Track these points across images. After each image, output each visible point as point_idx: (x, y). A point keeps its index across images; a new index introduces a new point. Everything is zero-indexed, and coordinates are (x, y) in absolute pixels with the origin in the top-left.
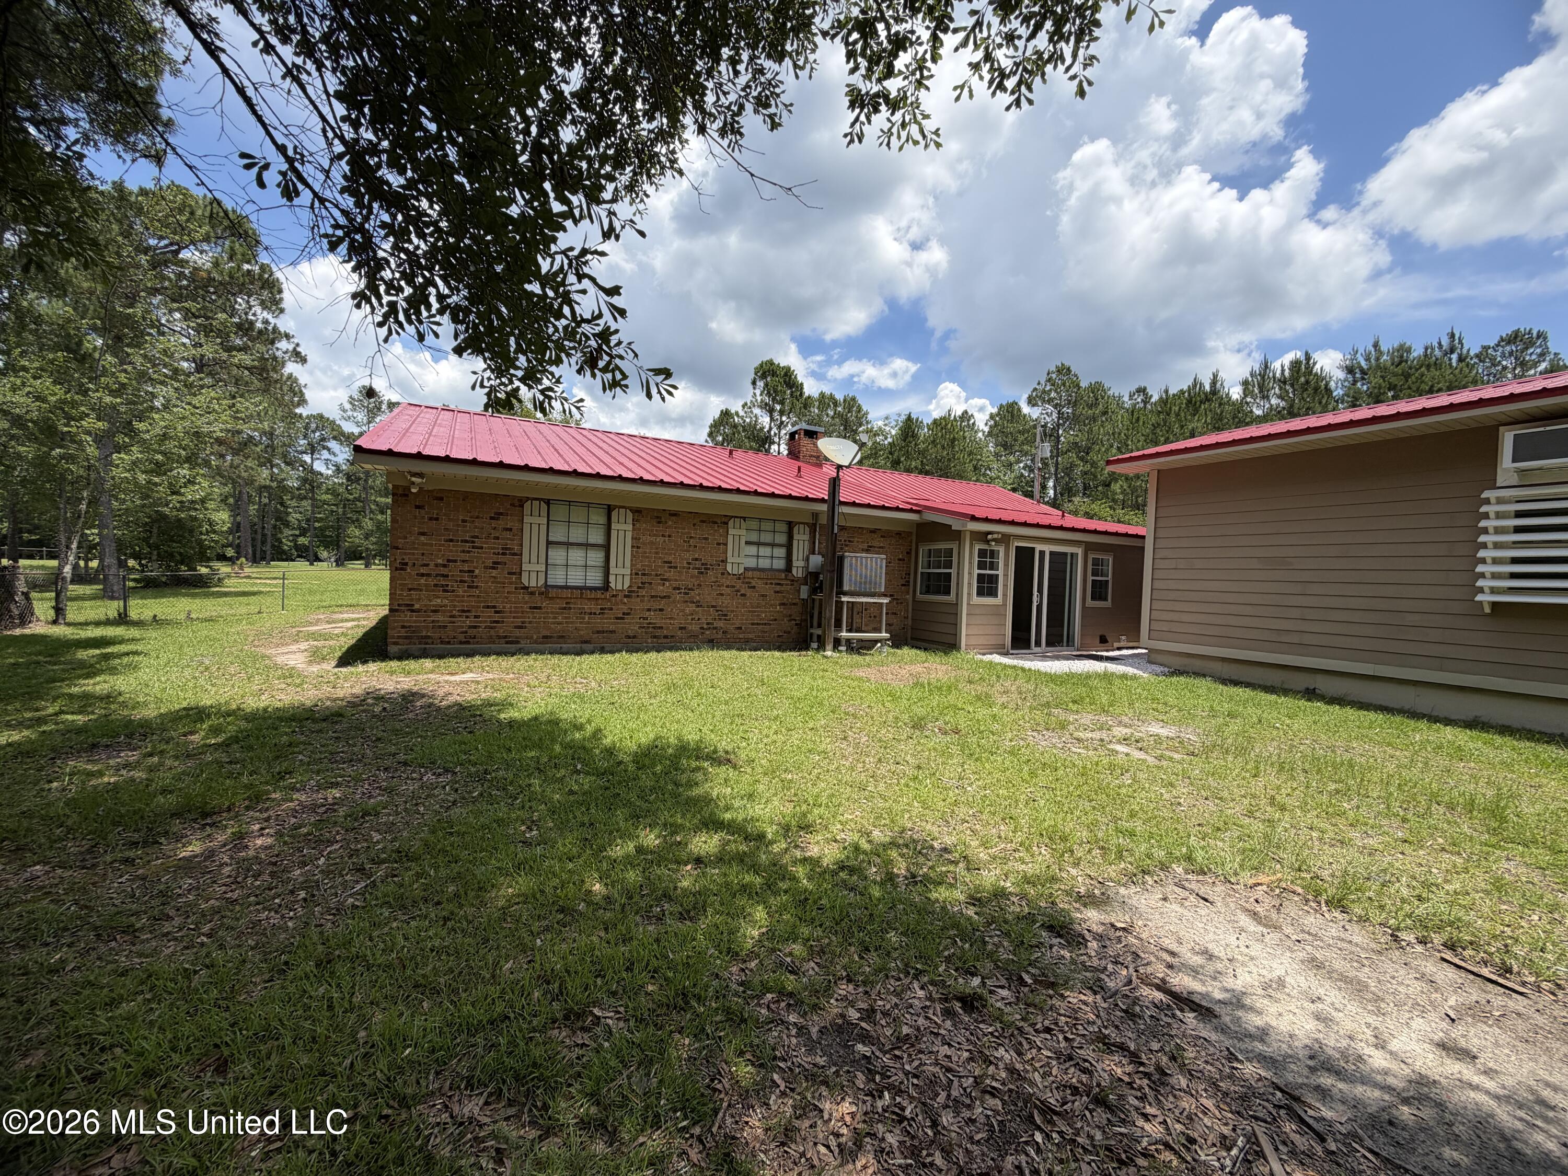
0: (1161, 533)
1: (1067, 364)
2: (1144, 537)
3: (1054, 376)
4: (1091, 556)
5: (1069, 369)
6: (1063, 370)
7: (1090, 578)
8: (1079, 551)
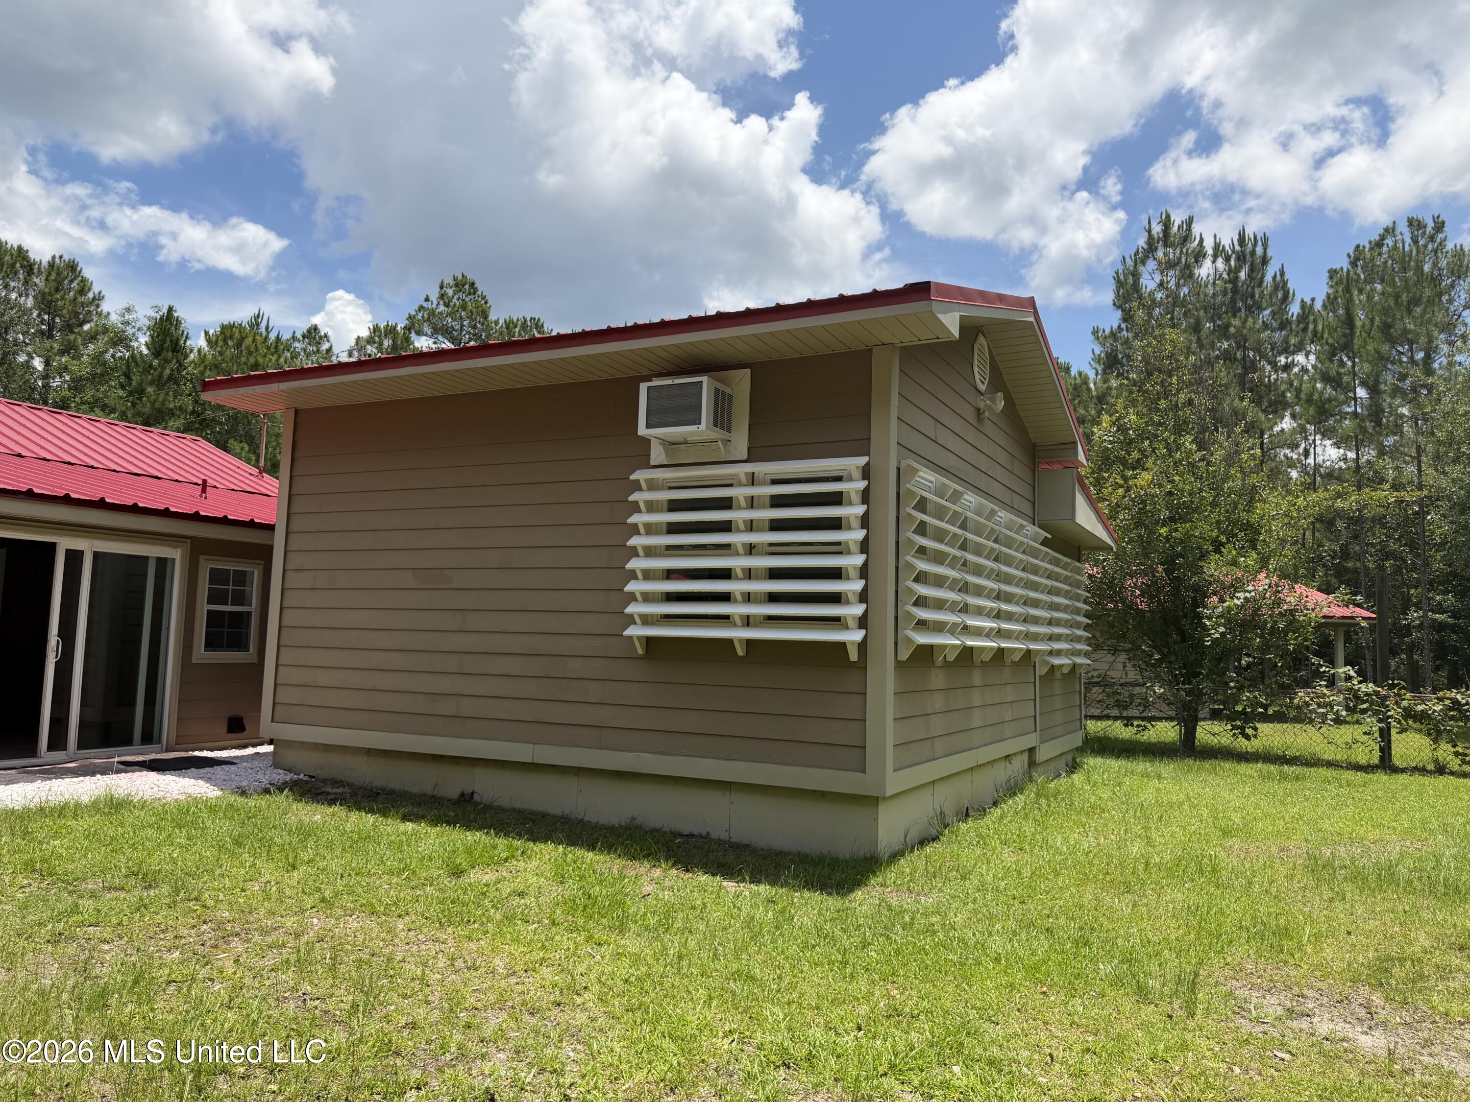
0: (299, 523)
1: (470, 277)
2: (271, 528)
3: (450, 292)
4: (206, 566)
5: (472, 284)
6: (464, 285)
7: (203, 608)
8: (176, 554)
